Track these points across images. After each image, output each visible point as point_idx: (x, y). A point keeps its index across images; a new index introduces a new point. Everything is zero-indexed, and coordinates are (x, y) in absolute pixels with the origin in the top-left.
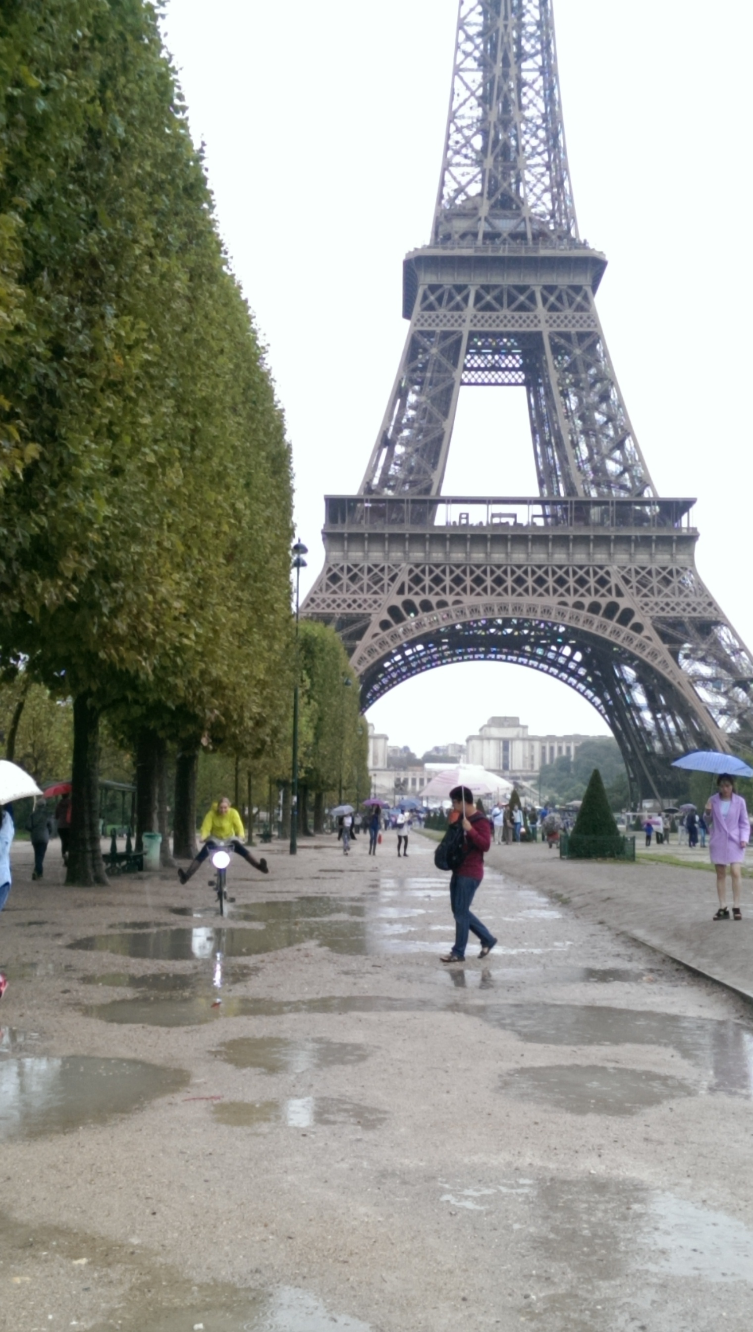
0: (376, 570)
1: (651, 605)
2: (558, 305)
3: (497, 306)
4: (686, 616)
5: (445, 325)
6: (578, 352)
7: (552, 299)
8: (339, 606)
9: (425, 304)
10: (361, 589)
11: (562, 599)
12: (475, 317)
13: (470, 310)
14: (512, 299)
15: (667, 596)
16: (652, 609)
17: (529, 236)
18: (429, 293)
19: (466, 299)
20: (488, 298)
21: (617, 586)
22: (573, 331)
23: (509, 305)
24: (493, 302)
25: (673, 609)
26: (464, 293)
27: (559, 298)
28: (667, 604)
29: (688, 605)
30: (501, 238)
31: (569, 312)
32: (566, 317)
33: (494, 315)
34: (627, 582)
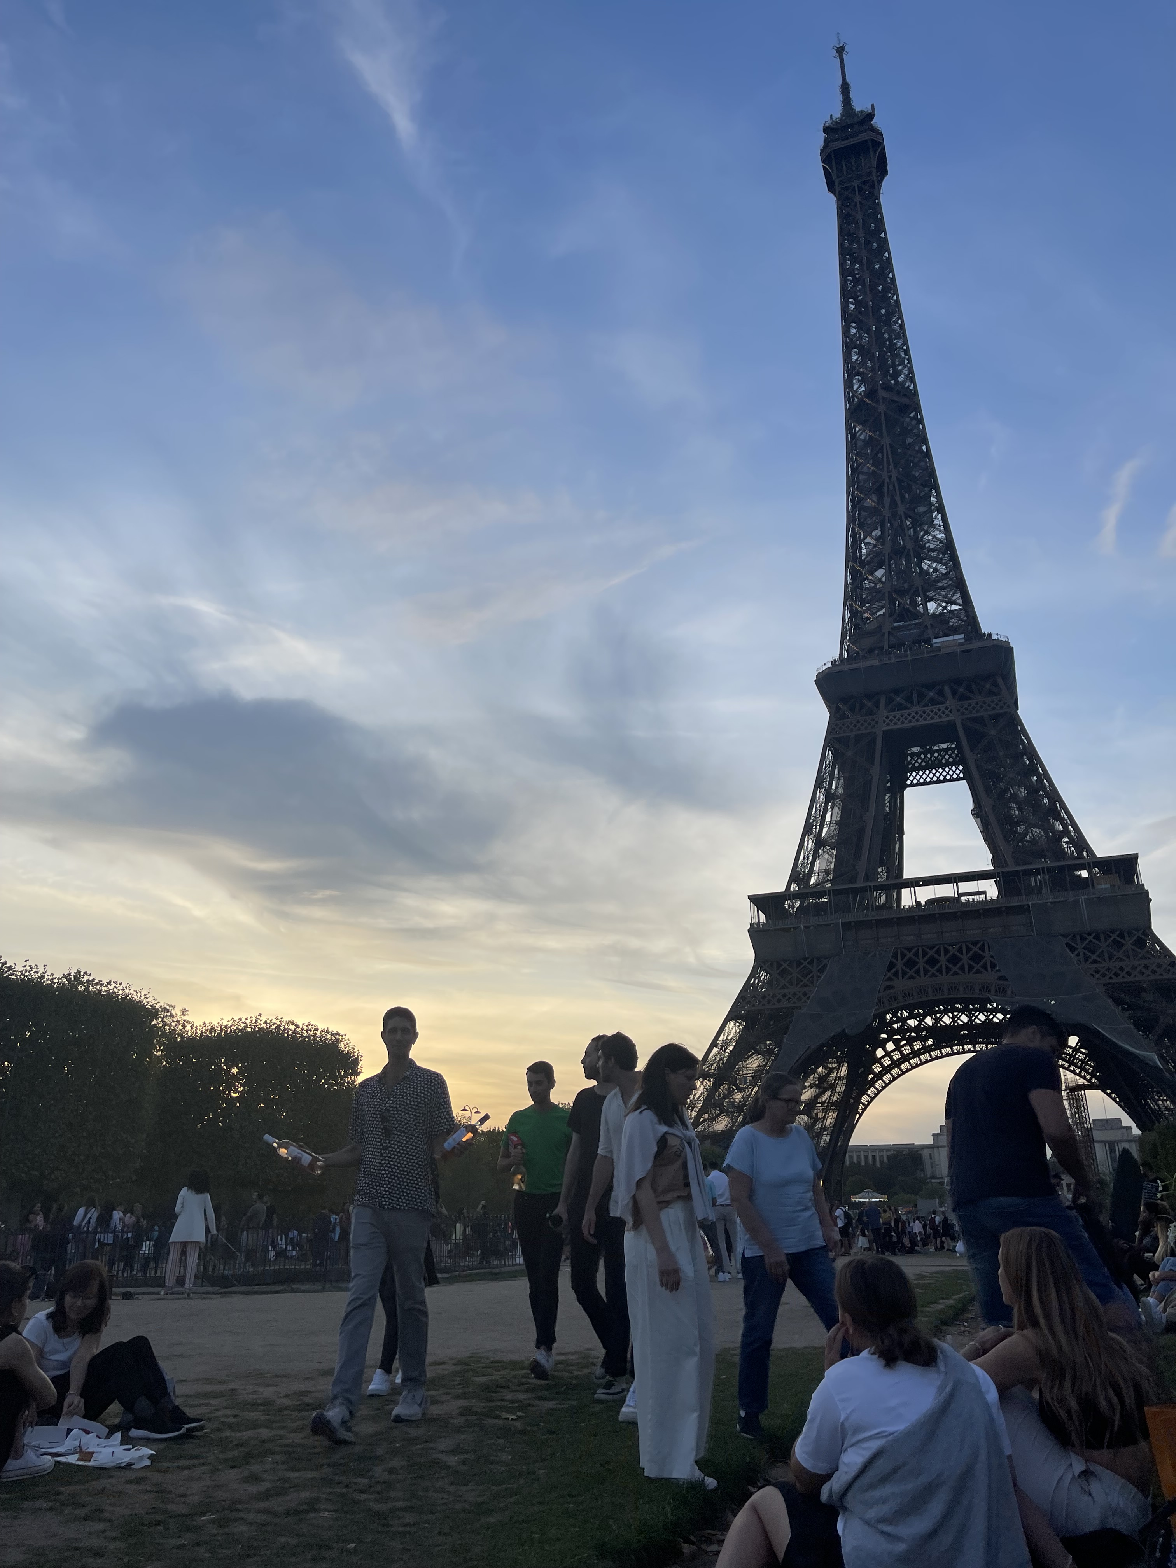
0: (805, 963)
1: (1103, 971)
2: (968, 694)
3: (909, 705)
4: (1145, 979)
5: (859, 729)
6: (993, 732)
7: (961, 690)
8: (769, 1002)
9: (839, 715)
10: (791, 983)
11: (1000, 974)
12: (888, 718)
13: (882, 712)
14: (921, 696)
15: (1121, 960)
16: (1104, 975)
19: (877, 705)
20: (899, 699)
22: (986, 715)
23: (919, 703)
24: (903, 702)
25: (1129, 974)
27: (969, 688)
28: (1121, 969)
29: (1146, 967)
30: (906, 647)
31: (979, 699)
32: (977, 704)
33: (906, 713)
34: (1072, 949)
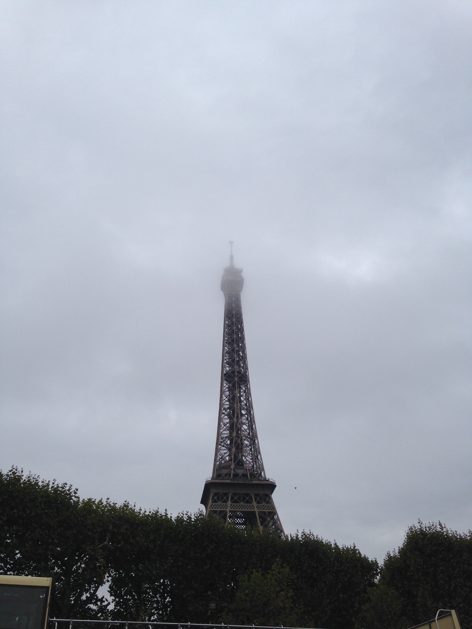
2: (260, 501)
3: (239, 501)
5: (221, 508)
7: (258, 499)
9: (213, 500)
12: (231, 505)
13: (229, 503)
14: (244, 499)
17: (249, 476)
18: (214, 496)
19: (228, 498)
20: (236, 498)
22: (266, 511)
23: (243, 501)
24: (237, 500)
26: (227, 496)
27: (260, 499)
30: (239, 477)
31: (264, 504)
32: (263, 506)
33: (238, 504)
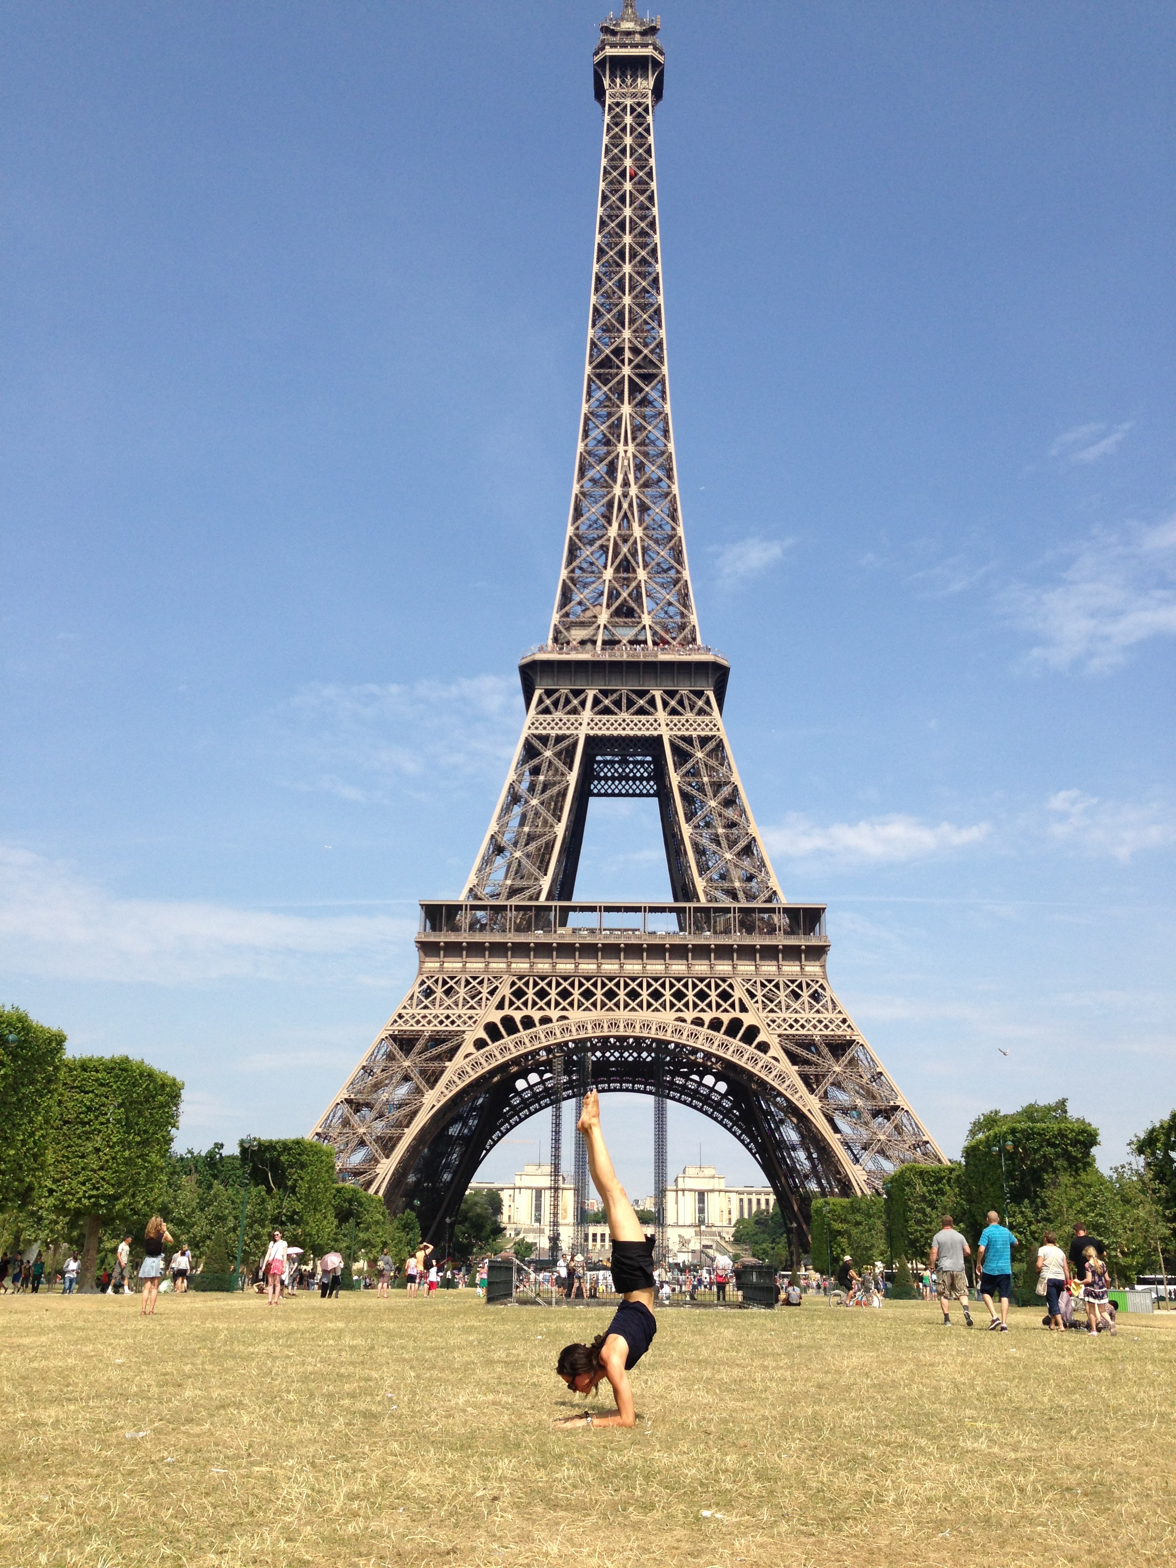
0: (474, 983)
1: (779, 1021)
2: (680, 709)
3: (616, 710)
4: (817, 1034)
5: (560, 728)
6: (700, 755)
8: (429, 1022)
9: (541, 708)
10: (456, 1003)
11: (680, 1014)
12: (592, 721)
14: (630, 703)
15: (796, 1011)
16: (780, 1026)
17: (650, 642)
18: (544, 697)
19: (583, 704)
20: (606, 702)
21: (740, 1000)
22: (695, 734)
24: (612, 706)
26: (582, 696)
27: (681, 703)
28: (796, 1021)
29: (820, 1022)
30: (622, 644)
31: (690, 715)
33: (612, 718)
34: (752, 996)
